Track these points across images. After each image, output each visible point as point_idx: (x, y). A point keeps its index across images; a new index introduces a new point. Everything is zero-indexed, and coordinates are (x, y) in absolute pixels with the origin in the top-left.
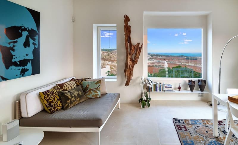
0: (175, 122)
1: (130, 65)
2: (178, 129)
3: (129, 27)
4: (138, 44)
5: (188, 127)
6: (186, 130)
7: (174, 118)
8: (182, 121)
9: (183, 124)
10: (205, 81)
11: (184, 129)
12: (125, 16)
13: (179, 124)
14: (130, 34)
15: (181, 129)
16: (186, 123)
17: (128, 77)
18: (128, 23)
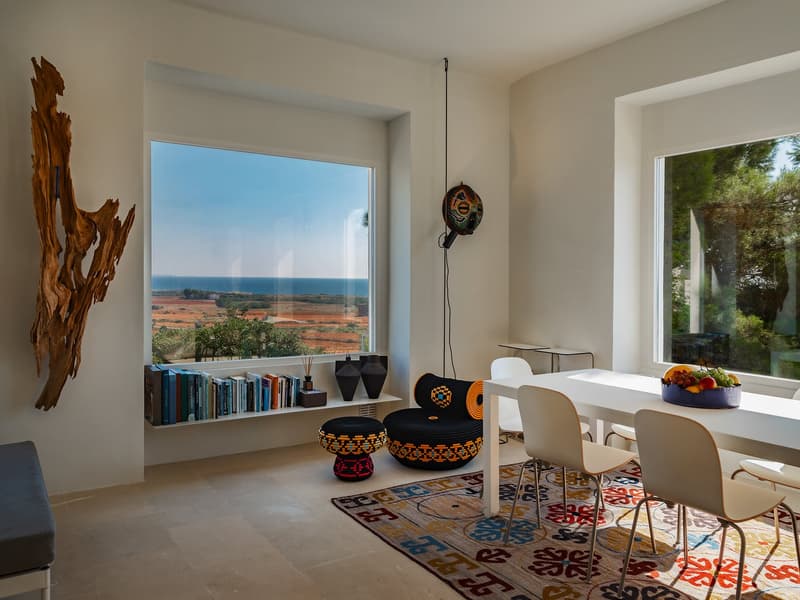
0: (347, 507)
1: (58, 308)
2: (367, 519)
3: (64, 120)
4: (112, 205)
5: (394, 509)
6: (395, 517)
7: (333, 499)
8: (365, 498)
9: (376, 506)
10: (386, 357)
11: (386, 518)
12: (39, 63)
13: (362, 510)
14: (65, 157)
15: (377, 520)
16: (382, 501)
17: (54, 364)
18: (54, 103)
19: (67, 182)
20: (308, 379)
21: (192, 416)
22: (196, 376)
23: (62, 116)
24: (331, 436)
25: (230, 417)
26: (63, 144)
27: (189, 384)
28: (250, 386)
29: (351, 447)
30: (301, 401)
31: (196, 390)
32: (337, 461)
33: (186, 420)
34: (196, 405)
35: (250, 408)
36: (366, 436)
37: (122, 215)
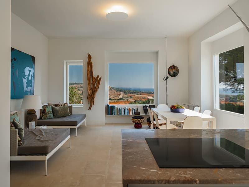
12: (88, 55)
14: (92, 69)
17: (91, 102)
18: (90, 60)
19: (92, 73)
20: (137, 109)
21: (113, 114)
22: (114, 107)
23: (91, 62)
24: (134, 119)
25: (121, 115)
26: (91, 67)
27: (112, 108)
28: (125, 109)
29: (138, 121)
30: (135, 113)
31: (114, 109)
32: (135, 125)
33: (112, 115)
34: (114, 112)
35: (125, 114)
36: (140, 119)
37: (99, 77)
